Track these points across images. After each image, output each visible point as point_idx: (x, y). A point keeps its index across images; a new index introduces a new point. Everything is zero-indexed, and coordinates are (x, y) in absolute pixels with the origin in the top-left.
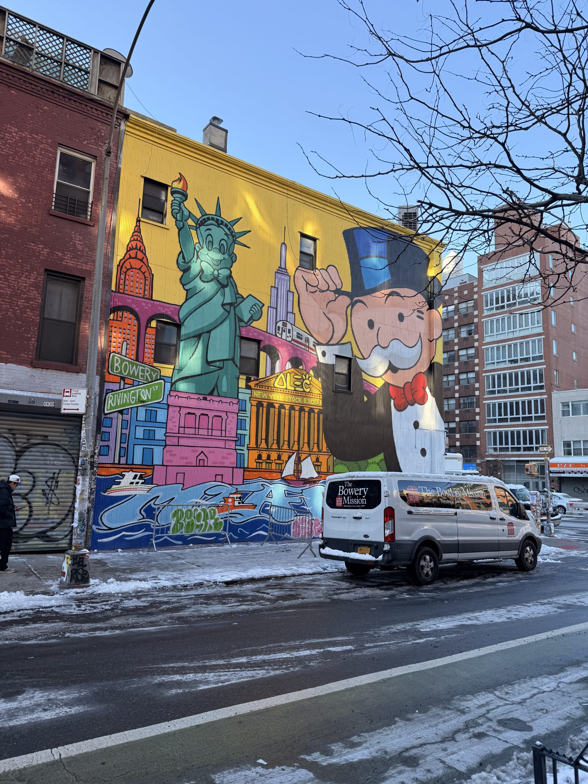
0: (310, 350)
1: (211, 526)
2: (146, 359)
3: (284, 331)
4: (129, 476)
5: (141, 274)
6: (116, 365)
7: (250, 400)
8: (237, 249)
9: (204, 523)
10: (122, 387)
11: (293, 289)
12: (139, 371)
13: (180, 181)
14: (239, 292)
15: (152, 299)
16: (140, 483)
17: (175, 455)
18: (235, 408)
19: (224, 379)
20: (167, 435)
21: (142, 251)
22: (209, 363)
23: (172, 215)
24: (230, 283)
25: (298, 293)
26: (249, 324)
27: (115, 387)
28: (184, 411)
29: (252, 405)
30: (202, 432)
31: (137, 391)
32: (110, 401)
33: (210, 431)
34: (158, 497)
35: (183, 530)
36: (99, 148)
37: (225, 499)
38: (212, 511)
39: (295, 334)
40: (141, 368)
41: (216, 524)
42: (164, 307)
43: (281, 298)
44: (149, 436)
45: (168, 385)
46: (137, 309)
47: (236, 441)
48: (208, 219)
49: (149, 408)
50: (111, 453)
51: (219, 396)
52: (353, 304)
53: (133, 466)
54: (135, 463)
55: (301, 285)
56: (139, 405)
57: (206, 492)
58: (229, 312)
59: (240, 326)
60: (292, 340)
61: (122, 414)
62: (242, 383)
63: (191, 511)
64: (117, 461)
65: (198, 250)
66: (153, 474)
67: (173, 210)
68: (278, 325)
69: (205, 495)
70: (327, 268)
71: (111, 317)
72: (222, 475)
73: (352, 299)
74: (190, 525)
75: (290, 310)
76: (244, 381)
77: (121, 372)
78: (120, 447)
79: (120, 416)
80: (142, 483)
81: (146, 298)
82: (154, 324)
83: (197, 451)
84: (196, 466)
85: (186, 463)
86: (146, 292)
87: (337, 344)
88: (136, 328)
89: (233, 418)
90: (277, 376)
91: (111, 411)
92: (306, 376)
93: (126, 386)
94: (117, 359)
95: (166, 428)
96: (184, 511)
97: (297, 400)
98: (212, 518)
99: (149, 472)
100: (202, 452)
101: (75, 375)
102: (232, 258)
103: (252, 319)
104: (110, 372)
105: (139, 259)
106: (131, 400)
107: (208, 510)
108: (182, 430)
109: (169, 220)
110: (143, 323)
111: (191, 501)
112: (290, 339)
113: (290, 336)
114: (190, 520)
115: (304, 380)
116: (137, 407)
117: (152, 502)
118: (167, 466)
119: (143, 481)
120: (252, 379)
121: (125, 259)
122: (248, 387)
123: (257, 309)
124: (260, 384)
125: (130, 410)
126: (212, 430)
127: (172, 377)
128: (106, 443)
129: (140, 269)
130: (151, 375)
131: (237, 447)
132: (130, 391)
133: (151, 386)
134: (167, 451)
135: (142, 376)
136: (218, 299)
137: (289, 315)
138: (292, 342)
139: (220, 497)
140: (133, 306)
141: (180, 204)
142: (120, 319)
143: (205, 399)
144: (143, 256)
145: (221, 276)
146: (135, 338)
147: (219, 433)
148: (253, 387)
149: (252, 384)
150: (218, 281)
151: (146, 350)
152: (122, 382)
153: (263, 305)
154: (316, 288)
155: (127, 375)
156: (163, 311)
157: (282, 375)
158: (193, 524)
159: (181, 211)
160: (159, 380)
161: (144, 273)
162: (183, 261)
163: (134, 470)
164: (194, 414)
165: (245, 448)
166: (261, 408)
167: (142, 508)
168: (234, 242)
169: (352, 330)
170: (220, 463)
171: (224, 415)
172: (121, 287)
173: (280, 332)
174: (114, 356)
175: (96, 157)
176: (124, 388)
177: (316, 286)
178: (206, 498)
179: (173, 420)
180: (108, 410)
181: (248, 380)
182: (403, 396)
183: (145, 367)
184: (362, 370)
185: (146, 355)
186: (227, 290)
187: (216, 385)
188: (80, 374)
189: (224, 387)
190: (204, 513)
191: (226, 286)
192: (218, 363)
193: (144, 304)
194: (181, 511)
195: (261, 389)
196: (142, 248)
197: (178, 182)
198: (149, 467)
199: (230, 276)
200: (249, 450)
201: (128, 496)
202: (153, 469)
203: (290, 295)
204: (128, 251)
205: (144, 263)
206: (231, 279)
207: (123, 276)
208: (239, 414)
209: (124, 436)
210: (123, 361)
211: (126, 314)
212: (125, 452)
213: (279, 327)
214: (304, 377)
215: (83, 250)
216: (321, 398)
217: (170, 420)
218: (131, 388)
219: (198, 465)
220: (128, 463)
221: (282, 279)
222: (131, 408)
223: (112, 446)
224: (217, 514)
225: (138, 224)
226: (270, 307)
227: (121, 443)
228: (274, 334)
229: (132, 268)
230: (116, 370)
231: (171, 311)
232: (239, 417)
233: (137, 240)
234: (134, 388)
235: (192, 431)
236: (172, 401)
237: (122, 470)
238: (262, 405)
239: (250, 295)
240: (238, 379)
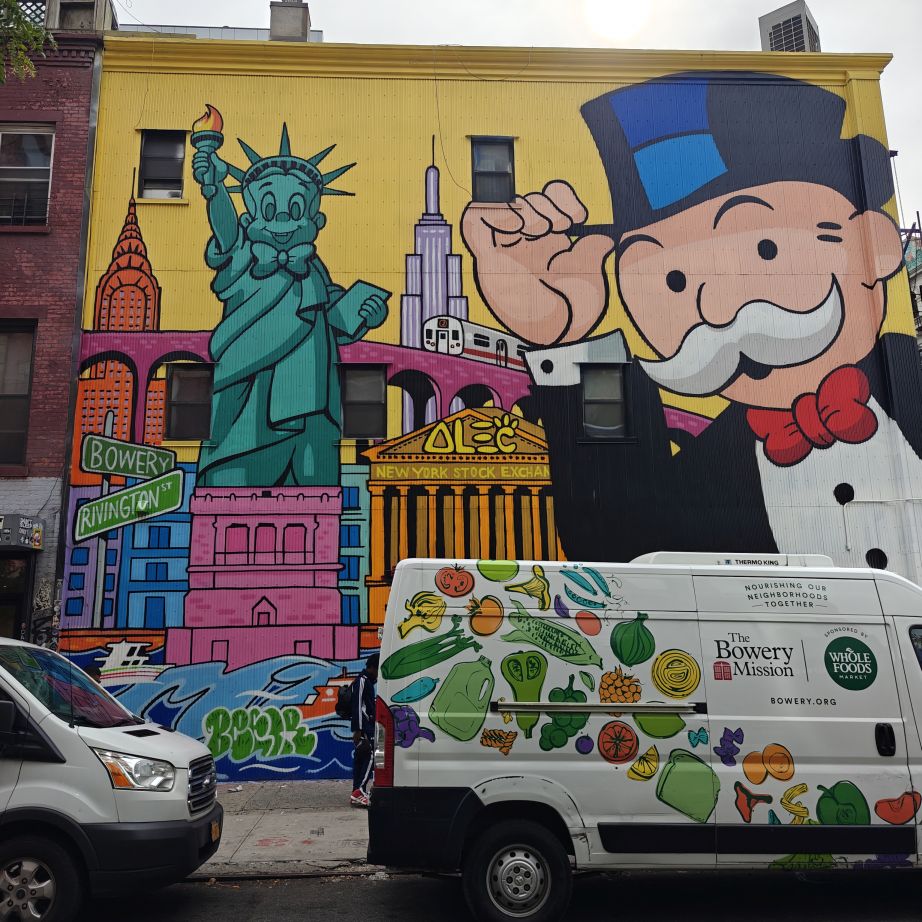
0: (509, 365)
1: (288, 745)
2: (148, 437)
3: (443, 337)
4: (120, 650)
5: (138, 291)
6: (94, 454)
7: (368, 486)
8: (327, 204)
9: (272, 737)
10: (105, 492)
11: (458, 247)
12: (135, 459)
13: (209, 116)
14: (334, 281)
15: (158, 331)
16: (141, 662)
17: (209, 607)
18: (335, 505)
19: (308, 452)
20: (190, 569)
21: (140, 254)
22: (273, 426)
23: (195, 178)
24: (313, 269)
25: (472, 255)
26: (357, 337)
27: (94, 492)
28: (223, 523)
29: (371, 496)
30: (261, 558)
31: (133, 495)
32: (84, 519)
33: (279, 555)
34: (176, 687)
35: (229, 752)
36: (60, 108)
37: (318, 691)
38: (291, 715)
39: (470, 337)
40: (139, 453)
41: (299, 740)
42: (180, 340)
43: (430, 273)
44: (157, 575)
45: (191, 479)
46: (131, 353)
47: (337, 570)
48: (266, 166)
49: (155, 524)
50: (87, 611)
51: (298, 486)
52: (619, 249)
53: (129, 632)
54: (130, 626)
55: (480, 238)
56: (137, 520)
57: (276, 677)
58: (313, 323)
59: (337, 345)
60: (464, 350)
61: (106, 540)
62: (348, 455)
63: (244, 713)
64: (97, 624)
65: (245, 225)
66: (165, 646)
67: (195, 170)
68: (426, 327)
69: (274, 684)
70: (544, 190)
71: (86, 374)
72: (310, 642)
73: (616, 239)
74: (244, 741)
75: (454, 290)
76: (353, 451)
77: (103, 467)
78: (104, 598)
79: (103, 543)
80: (145, 663)
81: (147, 331)
82: (161, 373)
83: (253, 597)
84: (252, 626)
85: (231, 621)
86: (148, 321)
87: (584, 339)
88: (129, 386)
89: (330, 525)
90: (432, 430)
91: (86, 536)
92: (502, 421)
93: (113, 489)
94: (96, 445)
95: (189, 557)
96: (231, 714)
97: (484, 473)
98: (290, 728)
99: (158, 641)
100: (264, 598)
101: (20, 483)
102: (315, 223)
103: (365, 326)
104: (85, 468)
105: (135, 268)
106: (122, 514)
107: (281, 713)
108: (220, 559)
109: (191, 188)
110: (143, 374)
111: (244, 694)
112: (457, 350)
113: (458, 345)
114: (242, 732)
115: (498, 429)
116: (134, 524)
117: (164, 699)
118: (192, 629)
119: (147, 658)
120: (371, 443)
121: (111, 273)
122: (361, 460)
123: (375, 306)
124: (391, 451)
125: (120, 531)
126: (284, 552)
127: (198, 463)
128: (77, 594)
129: (136, 285)
130: (158, 465)
131: (341, 584)
132: (122, 495)
133: (159, 483)
134: (192, 601)
135: (142, 468)
136: (291, 302)
137: (452, 302)
138: (464, 355)
139: (307, 686)
140: (125, 349)
141: (209, 157)
142: (102, 375)
143: (267, 495)
144: (142, 260)
145: (294, 259)
146: (128, 404)
147: (299, 558)
148: (373, 458)
149: (371, 454)
151: (148, 421)
152: (106, 483)
153: (390, 294)
154: (518, 235)
155: (115, 470)
156: (179, 347)
157: (442, 426)
158: (249, 740)
159: (211, 168)
160: (175, 469)
161: (143, 290)
162: (217, 251)
163: (128, 639)
164: (245, 525)
165: (360, 584)
166: (395, 500)
167: (146, 708)
168: (321, 193)
169: (623, 303)
170: (304, 617)
171: (309, 523)
172: (103, 321)
173: (433, 340)
174: (92, 439)
175: (54, 123)
176: (109, 494)
177: (519, 231)
178: (275, 688)
179: (203, 541)
180: (80, 534)
181: (361, 447)
182: (794, 428)
183: (146, 451)
184: (655, 386)
185: (148, 429)
186: (307, 283)
187: (290, 466)
188: (30, 478)
189: (308, 468)
190: (273, 719)
191: (306, 275)
192: (292, 423)
193: (143, 342)
194: (225, 714)
195: (393, 460)
196: (141, 248)
197: (204, 120)
198: (158, 632)
199: (314, 256)
200: (369, 587)
201: (121, 687)
202: (166, 636)
203: (454, 263)
204: (114, 260)
205: (143, 272)
206: (316, 261)
207: (106, 303)
208: (343, 517)
209: (109, 578)
210: (106, 445)
211: (111, 365)
212: (111, 607)
213: (429, 332)
214: (499, 424)
215: (34, 275)
216: (547, 460)
217: (196, 541)
218: (122, 492)
219: (255, 623)
220: (118, 626)
221: (430, 236)
222: (123, 527)
223: (89, 601)
224: (301, 720)
225: (132, 211)
226: (407, 295)
227: (104, 591)
228: (418, 346)
229: (122, 285)
230: (95, 464)
231: (194, 343)
232: (343, 523)
233: (131, 237)
234: (128, 490)
235: (242, 558)
236: (199, 506)
237: (108, 640)
238: (398, 494)
239: (359, 281)
240: (339, 447)
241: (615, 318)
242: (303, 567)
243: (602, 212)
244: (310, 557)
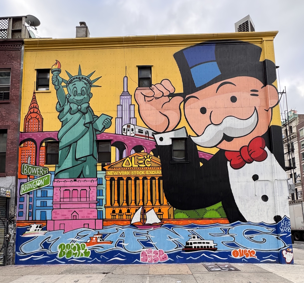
0: (149, 139)
1: (82, 254)
2: (40, 164)
3: (129, 130)
4: (34, 226)
5: (36, 120)
6: (25, 169)
7: (105, 177)
8: (93, 90)
9: (78, 252)
10: (28, 180)
11: (134, 102)
12: (37, 171)
13: (57, 64)
14: (95, 114)
15: (43, 132)
16: (40, 230)
17: (59, 214)
18: (95, 183)
19: (87, 167)
20: (53, 203)
21: (37, 108)
22: (77, 160)
23: (53, 84)
24: (88, 111)
25: (138, 104)
26: (102, 132)
27: (25, 181)
28: (62, 189)
29: (106, 180)
30: (74, 200)
31: (36, 181)
32: (23, 189)
33: (79, 199)
34: (50, 237)
35: (65, 256)
36: (12, 64)
37: (91, 238)
38: (83, 245)
39: (137, 130)
40: (38, 169)
41: (85, 253)
42: (49, 134)
43: (125, 111)
44: (44, 205)
45: (53, 176)
46: (35, 139)
47: (96, 203)
48: (74, 79)
49: (43, 190)
50: (24, 215)
51: (84, 178)
52: (185, 101)
53: (36, 221)
54: (36, 220)
55: (141, 99)
56: (38, 188)
57: (78, 234)
58: (88, 128)
59: (96, 134)
60: (135, 135)
62: (99, 168)
63: (69, 245)
64: (27, 219)
65: (68, 98)
66: (46, 225)
67: (53, 81)
68: (123, 128)
69: (78, 236)
70: (161, 82)
71: (22, 145)
72: (88, 224)
73: (184, 97)
74: (69, 253)
75: (132, 116)
76: (101, 167)
77: (28, 173)
78: (29, 212)
79: (28, 195)
80: (41, 230)
81: (40, 132)
82: (44, 144)
83: (72, 211)
84: (71, 220)
85: (65, 218)
86: (39, 129)
87: (173, 130)
88: (34, 149)
89: (94, 189)
90: (125, 160)
91: (23, 193)
92: (147, 157)
93: (31, 179)
94: (25, 166)
95: (53, 199)
96: (66, 245)
97: (141, 173)
98: (83, 249)
99: (45, 224)
100: (75, 211)
101: (4, 178)
102: (89, 96)
103: (104, 128)
104: (22, 174)
105: (35, 113)
106: (33, 187)
107: (80, 245)
108: (62, 200)
109: (51, 87)
110: (38, 145)
111: (69, 239)
112: (133, 135)
113: (133, 133)
114: (69, 250)
115: (146, 159)
116: (37, 190)
117: (47, 240)
118: (54, 220)
119: (42, 229)
120: (106, 164)
121: (28, 114)
122: (103, 170)
123: (107, 121)
124: (112, 167)
125: (33, 192)
126: (80, 198)
127: (55, 171)
128: (21, 210)
129: (36, 118)
130: (43, 172)
131: (97, 207)
132: (33, 182)
133: (44, 178)
134: (54, 212)
135: (39, 173)
136: (82, 121)
137: (131, 120)
138: (135, 136)
139: (87, 237)
140: (33, 137)
141: (57, 76)
142: (26, 146)
143: (75, 180)
144: (37, 110)
145: (83, 108)
146: (34, 154)
147: (85, 199)
148: (107, 169)
149: (106, 168)
150: (81, 112)
151: (40, 159)
152: (28, 178)
153: (112, 118)
154: (153, 97)
155: (31, 174)
156: (49, 137)
157: (128, 159)
158: (71, 252)
159: (58, 80)
160: (48, 174)
161: (38, 119)
162: (59, 106)
163: (36, 223)
164: (69, 190)
165: (103, 207)
166: (113, 182)
167: (42, 243)
168: (91, 86)
169: (186, 118)
170: (86, 217)
171: (88, 189)
172: (27, 129)
173: (125, 132)
174: (24, 165)
175: (11, 68)
177: (153, 96)
178: (78, 237)
179: (57, 195)
180: (22, 193)
181: (103, 166)
182: (240, 157)
183: (40, 168)
184: (196, 144)
185: (40, 162)
186: (87, 115)
187: (82, 172)
188: (7, 177)
189: (87, 172)
190: (78, 246)
191: (86, 113)
192: (83, 159)
193: (38, 135)
194: (64, 245)
195: (113, 169)
196: (37, 106)
197: (55, 65)
198: (44, 221)
199: (89, 107)
200: (106, 208)
201: (34, 237)
202: (47, 222)
203: (132, 107)
204: (29, 110)
205: (38, 114)
206: (89, 108)
207: (27, 124)
208: (98, 187)
209: (30, 206)
210: (28, 167)
211: (29, 142)
212: (31, 214)
213: (124, 129)
214: (146, 158)
215: (6, 116)
216: (161, 169)
217: (55, 195)
218: (33, 180)
219: (72, 219)
220: (33, 220)
221: (125, 99)
222: (34, 191)
223: (25, 212)
224: (86, 247)
225: (34, 95)
226: (117, 118)
227: (29, 209)
228: (121, 134)
229: (32, 118)
230: (25, 172)
231: (53, 135)
232: (98, 189)
233: (34, 103)
234: (35, 180)
235: (68, 200)
236: (55, 184)
237: (30, 223)
238: (114, 180)
239: (103, 114)
240: (97, 166)
241: (183, 123)
242: (86, 202)
243: (180, 89)
244: (88, 199)
